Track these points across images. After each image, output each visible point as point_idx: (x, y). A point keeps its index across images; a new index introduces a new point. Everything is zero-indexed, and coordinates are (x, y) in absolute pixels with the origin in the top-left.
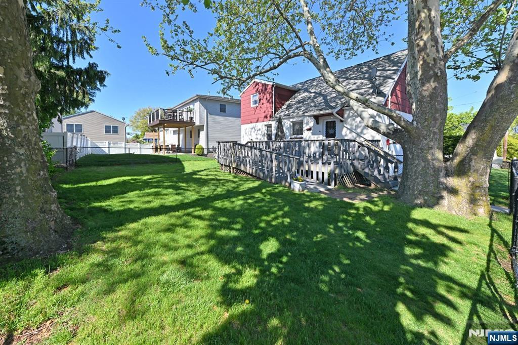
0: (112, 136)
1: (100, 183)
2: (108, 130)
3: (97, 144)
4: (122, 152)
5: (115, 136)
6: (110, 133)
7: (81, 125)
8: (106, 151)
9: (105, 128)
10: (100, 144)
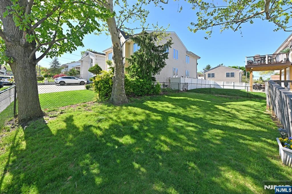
0: (230, 78)
1: (207, 101)
2: (228, 75)
3: (217, 83)
4: (232, 88)
5: (232, 78)
6: (229, 77)
7: (214, 74)
8: (222, 87)
9: (226, 74)
10: (218, 83)
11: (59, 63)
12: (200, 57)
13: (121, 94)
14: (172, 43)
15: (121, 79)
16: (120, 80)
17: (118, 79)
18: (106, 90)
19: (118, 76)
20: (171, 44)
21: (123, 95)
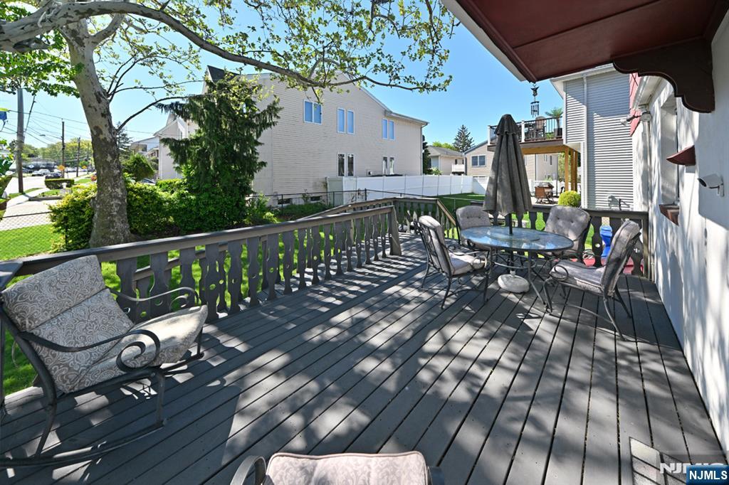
7: (484, 157)
11: (128, 137)
12: (427, 121)
13: (107, 233)
14: (281, 109)
15: (109, 202)
16: (106, 206)
17: (103, 202)
18: (84, 225)
19: (102, 195)
20: (277, 110)
21: (111, 237)
